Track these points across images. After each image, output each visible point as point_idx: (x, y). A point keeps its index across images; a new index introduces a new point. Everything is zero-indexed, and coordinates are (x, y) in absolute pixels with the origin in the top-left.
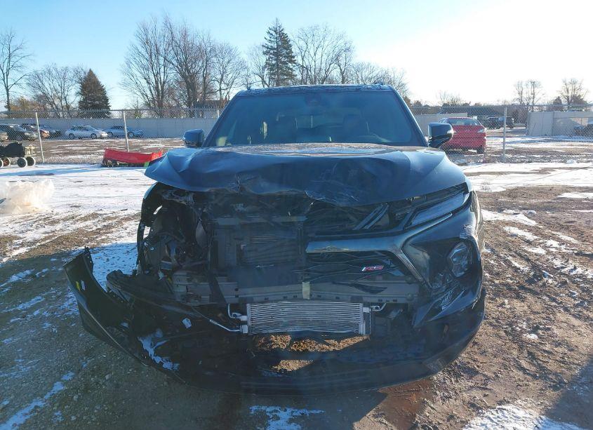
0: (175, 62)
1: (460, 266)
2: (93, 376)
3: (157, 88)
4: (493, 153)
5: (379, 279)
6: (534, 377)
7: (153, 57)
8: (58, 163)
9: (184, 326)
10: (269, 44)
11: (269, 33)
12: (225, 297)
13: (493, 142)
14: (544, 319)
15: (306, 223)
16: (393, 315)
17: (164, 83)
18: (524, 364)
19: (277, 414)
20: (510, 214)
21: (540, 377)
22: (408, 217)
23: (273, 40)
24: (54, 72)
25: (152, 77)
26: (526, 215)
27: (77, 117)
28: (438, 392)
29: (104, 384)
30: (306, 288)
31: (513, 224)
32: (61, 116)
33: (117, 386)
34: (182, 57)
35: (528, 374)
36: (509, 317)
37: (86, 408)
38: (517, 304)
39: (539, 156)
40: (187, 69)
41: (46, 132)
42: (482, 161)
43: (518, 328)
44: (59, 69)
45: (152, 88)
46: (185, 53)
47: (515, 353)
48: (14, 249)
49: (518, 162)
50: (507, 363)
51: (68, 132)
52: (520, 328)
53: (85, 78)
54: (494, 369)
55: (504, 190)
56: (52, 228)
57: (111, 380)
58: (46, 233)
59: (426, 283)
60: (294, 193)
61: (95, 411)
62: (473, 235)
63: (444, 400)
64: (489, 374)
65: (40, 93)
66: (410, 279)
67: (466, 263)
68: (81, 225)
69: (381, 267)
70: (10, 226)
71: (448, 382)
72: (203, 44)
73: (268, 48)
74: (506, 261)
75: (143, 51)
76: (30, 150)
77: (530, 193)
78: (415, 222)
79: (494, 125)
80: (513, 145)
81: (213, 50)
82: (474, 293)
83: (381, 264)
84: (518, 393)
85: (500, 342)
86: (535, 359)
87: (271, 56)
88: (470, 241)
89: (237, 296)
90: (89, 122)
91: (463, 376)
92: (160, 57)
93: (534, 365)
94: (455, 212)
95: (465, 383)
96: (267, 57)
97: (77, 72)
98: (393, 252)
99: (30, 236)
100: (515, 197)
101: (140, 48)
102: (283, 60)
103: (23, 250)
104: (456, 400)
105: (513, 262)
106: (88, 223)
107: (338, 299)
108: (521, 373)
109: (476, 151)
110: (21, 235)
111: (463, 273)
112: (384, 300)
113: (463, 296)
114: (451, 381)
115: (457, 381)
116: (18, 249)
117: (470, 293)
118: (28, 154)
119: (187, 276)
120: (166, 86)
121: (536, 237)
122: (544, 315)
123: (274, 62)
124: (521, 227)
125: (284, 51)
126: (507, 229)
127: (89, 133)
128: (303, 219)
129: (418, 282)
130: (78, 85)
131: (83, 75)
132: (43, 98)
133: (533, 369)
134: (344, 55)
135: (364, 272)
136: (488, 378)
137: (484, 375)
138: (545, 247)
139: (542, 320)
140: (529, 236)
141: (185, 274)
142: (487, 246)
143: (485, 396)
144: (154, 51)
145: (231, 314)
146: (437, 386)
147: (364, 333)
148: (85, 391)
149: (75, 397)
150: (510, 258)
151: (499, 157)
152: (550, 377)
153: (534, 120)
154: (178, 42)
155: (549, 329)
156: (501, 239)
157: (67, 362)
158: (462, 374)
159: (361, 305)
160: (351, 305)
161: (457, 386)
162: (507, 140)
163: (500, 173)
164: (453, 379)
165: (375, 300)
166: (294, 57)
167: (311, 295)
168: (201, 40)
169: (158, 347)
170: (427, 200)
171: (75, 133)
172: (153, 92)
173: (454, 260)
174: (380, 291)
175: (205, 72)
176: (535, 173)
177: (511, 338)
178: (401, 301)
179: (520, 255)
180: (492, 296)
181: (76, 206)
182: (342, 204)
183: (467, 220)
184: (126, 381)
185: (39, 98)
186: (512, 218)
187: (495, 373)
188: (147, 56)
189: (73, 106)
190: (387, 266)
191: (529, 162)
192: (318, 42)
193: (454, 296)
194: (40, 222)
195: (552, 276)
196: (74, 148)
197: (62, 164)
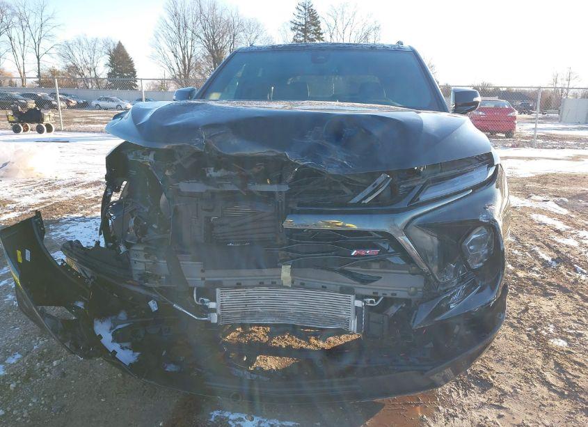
0: (203, 37)
1: (478, 255)
2: (39, 360)
3: (184, 61)
4: (523, 138)
5: (375, 267)
6: (562, 395)
7: (182, 30)
8: (76, 131)
9: (149, 308)
10: (297, 20)
11: (298, 8)
12: (187, 279)
13: (524, 127)
14: (575, 322)
15: (288, 194)
16: (393, 310)
17: (191, 56)
18: (550, 377)
19: (241, 423)
20: (539, 201)
21: (568, 396)
22: (416, 190)
23: (300, 15)
24: (84, 43)
25: (179, 50)
26: (556, 203)
27: (106, 88)
28: (441, 408)
29: (50, 371)
30: (286, 273)
31: (541, 212)
32: (90, 86)
33: (64, 375)
34: (209, 31)
35: (555, 391)
36: (533, 318)
37: (21, 401)
38: (543, 301)
39: (572, 143)
40: (214, 43)
41: (73, 101)
42: (510, 145)
43: (543, 332)
44: (89, 41)
45: (179, 62)
46: (213, 27)
47: (539, 362)
48: (6, 213)
49: (550, 148)
50: (529, 376)
51: (94, 103)
52: (546, 331)
53: (114, 50)
54: (512, 382)
55: (533, 175)
56: (51, 194)
57: (59, 366)
58: (44, 198)
59: (432, 274)
60: (271, 154)
61: (30, 404)
62: (496, 218)
63: (448, 420)
64: (507, 389)
65: (70, 63)
66: (414, 268)
67: (486, 252)
68: (80, 192)
69: (375, 252)
70: (9, 189)
71: (454, 395)
72: (231, 19)
73: (296, 24)
74: (531, 252)
75: (172, 24)
76: (49, 116)
77: (562, 180)
78: (423, 198)
79: (526, 109)
80: (545, 131)
81: (241, 25)
82: (493, 289)
83: (375, 247)
84: (541, 415)
85: (521, 348)
86: (564, 372)
87: (299, 32)
88: (492, 227)
89: (203, 279)
90: (115, 94)
91: (473, 388)
92: (188, 31)
93: (562, 380)
94: (475, 188)
95: (476, 397)
96: (295, 33)
97: (107, 44)
98: (393, 233)
99: (25, 201)
100: (546, 183)
101: (169, 21)
102: (310, 37)
103: (12, 215)
104: (462, 419)
105: (540, 253)
106: (89, 190)
107: (324, 288)
108: (545, 389)
109: (504, 136)
110: (17, 200)
111: (481, 264)
112: (380, 294)
113: (478, 292)
114: (458, 393)
115: (466, 395)
116: (9, 213)
117: (488, 290)
118: (47, 120)
119: (144, 251)
120: (193, 60)
121: (568, 227)
122: (575, 318)
123: (302, 39)
124: (551, 215)
125: (313, 28)
126: (534, 216)
127: (114, 104)
128: (285, 188)
129: (422, 273)
130: (108, 57)
131: (112, 48)
132: (74, 69)
133: (561, 384)
134: (373, 33)
135: (354, 256)
136: (504, 394)
137: (500, 389)
138: (578, 239)
139: (572, 324)
140: (560, 226)
141: (143, 249)
142: (512, 235)
143: (500, 417)
144: (182, 25)
145: (198, 300)
146: (441, 400)
147: (355, 331)
148: (27, 379)
149: (12, 386)
150: (537, 249)
151: (530, 142)
152: (582, 396)
153: (568, 107)
154: (206, 16)
155: (580, 335)
156: (527, 227)
157: (17, 342)
158: (473, 385)
159: (352, 297)
160: (340, 296)
161: (465, 401)
162: (539, 126)
163: (530, 159)
164: (460, 392)
165: (370, 293)
166: (322, 34)
167: (293, 282)
168: (229, 14)
169: (117, 330)
170: (441, 171)
171: (102, 103)
172: (180, 65)
173: (471, 248)
174: (373, 281)
175: (232, 48)
176: (567, 160)
177: (535, 343)
178: (401, 295)
179: (548, 246)
180: (514, 291)
181: (82, 173)
182: (332, 171)
183: (490, 198)
184: (75, 370)
185: (70, 69)
186: (542, 205)
187: (513, 388)
188: (175, 29)
189: (101, 77)
190: (383, 251)
191: (562, 148)
192: (348, 19)
193: (468, 291)
194: (41, 187)
195: (585, 271)
196: (97, 118)
197: (80, 132)
